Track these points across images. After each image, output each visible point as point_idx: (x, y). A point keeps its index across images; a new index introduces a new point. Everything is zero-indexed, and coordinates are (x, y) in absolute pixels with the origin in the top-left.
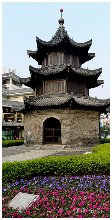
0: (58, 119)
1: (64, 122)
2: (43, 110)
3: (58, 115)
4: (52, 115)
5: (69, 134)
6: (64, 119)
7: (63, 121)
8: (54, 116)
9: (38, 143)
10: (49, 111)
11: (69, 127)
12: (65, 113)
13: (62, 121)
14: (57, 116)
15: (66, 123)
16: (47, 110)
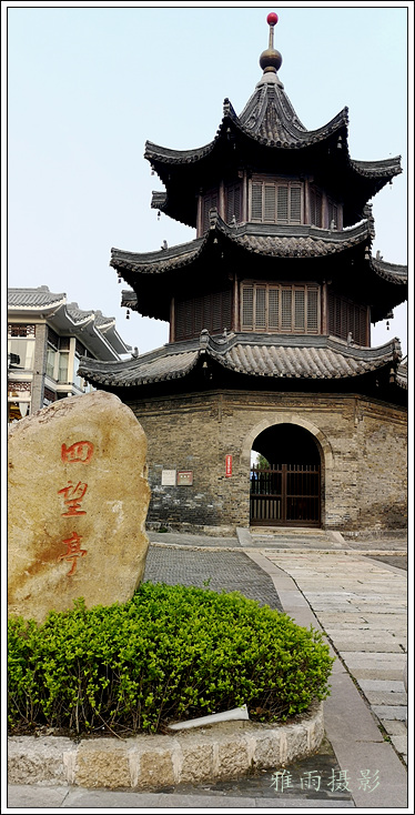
0: (314, 431)
1: (336, 443)
2: (255, 393)
3: (313, 415)
4: (288, 414)
5: (355, 489)
6: (336, 434)
7: (331, 439)
8: (296, 420)
9: (232, 521)
10: (278, 400)
11: (354, 465)
12: (341, 412)
13: (329, 439)
14: (311, 419)
15: (343, 450)
16: (271, 394)
